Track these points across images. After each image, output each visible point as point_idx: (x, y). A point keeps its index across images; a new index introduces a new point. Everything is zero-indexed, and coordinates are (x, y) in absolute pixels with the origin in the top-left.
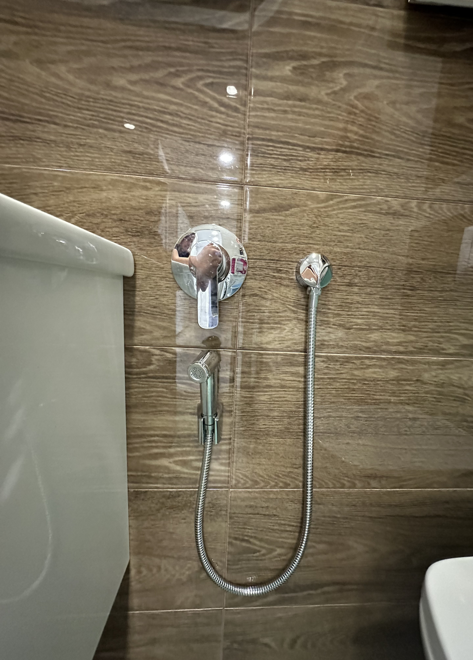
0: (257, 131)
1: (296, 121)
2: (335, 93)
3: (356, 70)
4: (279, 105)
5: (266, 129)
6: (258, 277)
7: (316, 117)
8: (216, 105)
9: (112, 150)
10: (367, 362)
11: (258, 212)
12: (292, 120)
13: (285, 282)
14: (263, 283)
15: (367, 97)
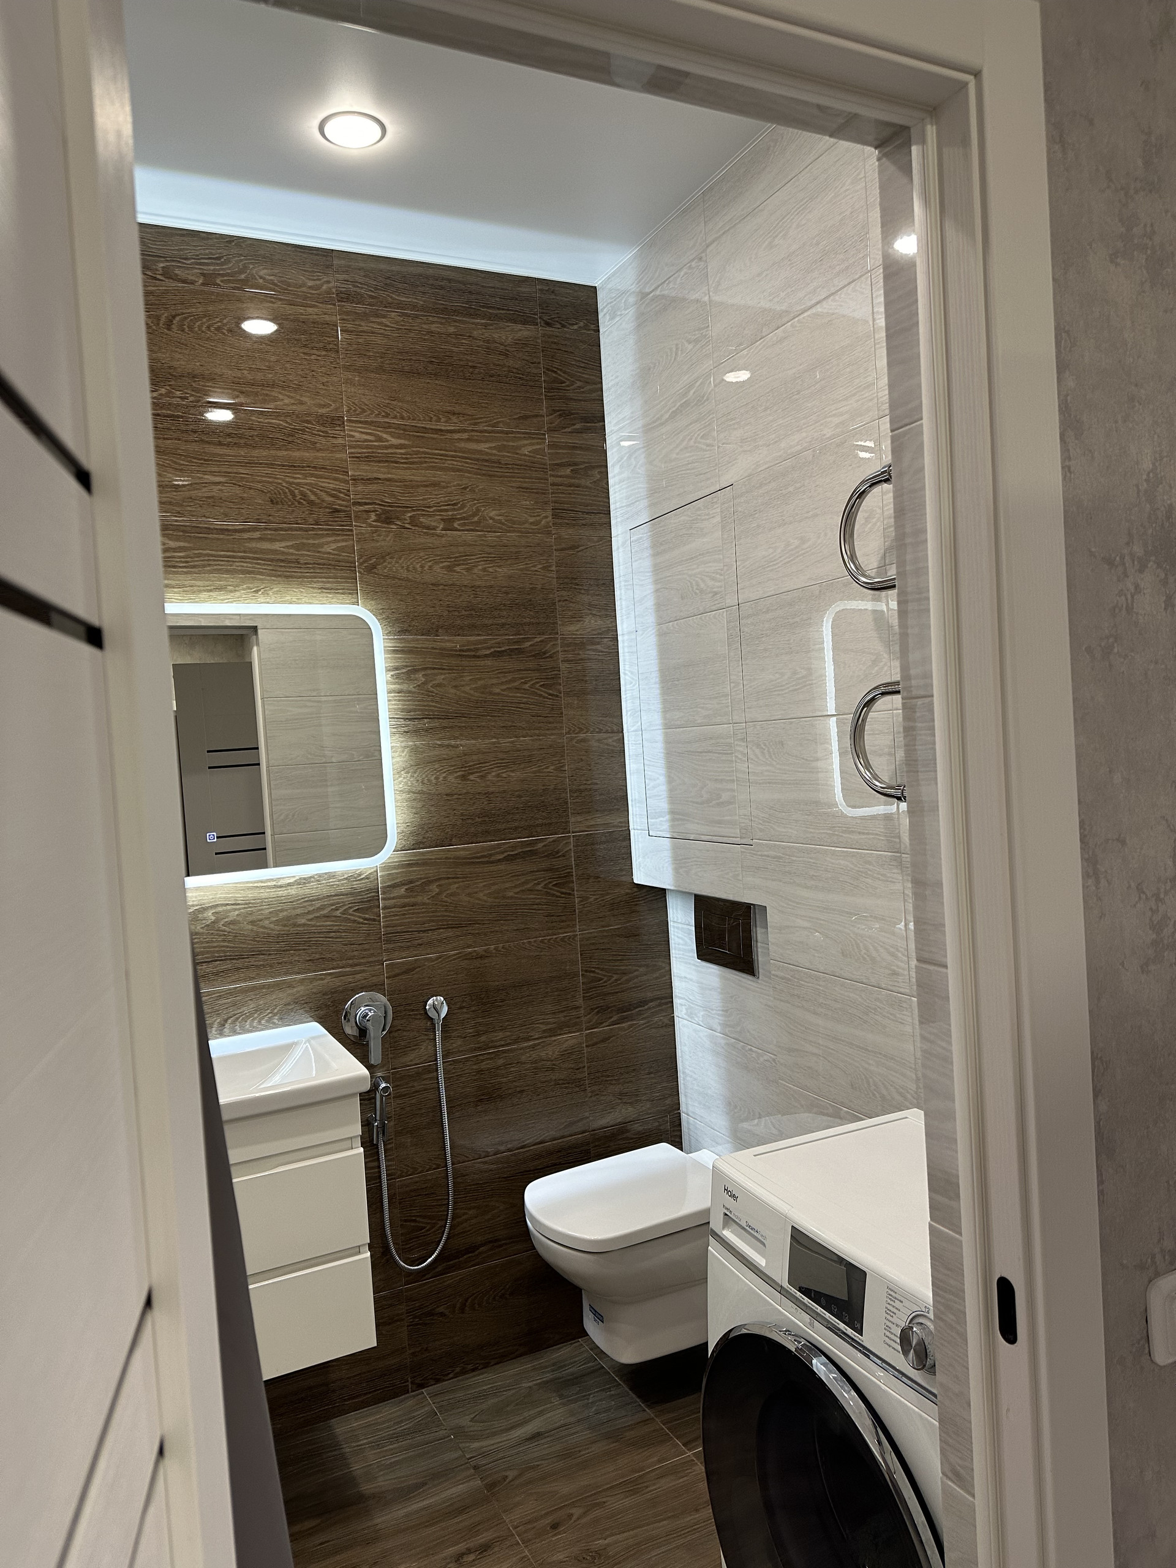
0: (388, 929)
1: (412, 918)
2: (433, 897)
3: (443, 882)
4: (400, 911)
5: (393, 927)
6: (399, 1018)
7: (423, 913)
8: (362, 920)
9: (299, 961)
10: (481, 1058)
11: (395, 976)
12: (409, 918)
13: (419, 1017)
14: (404, 1021)
15: (452, 894)
